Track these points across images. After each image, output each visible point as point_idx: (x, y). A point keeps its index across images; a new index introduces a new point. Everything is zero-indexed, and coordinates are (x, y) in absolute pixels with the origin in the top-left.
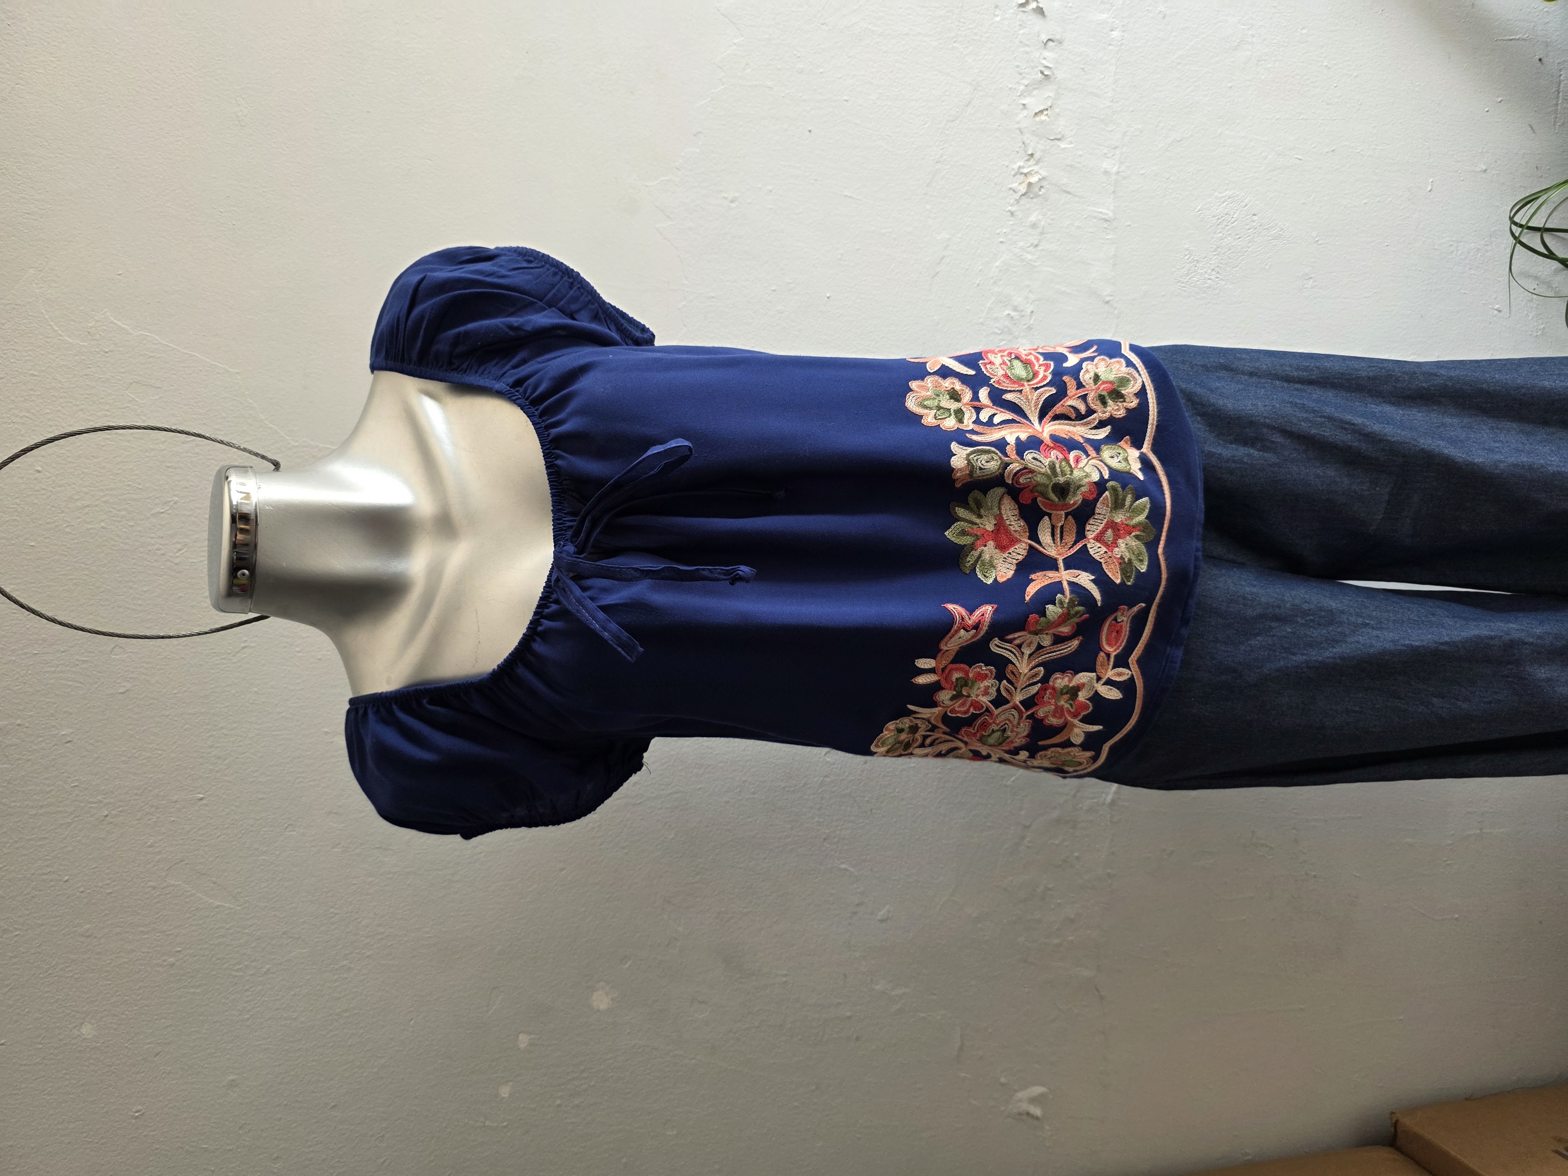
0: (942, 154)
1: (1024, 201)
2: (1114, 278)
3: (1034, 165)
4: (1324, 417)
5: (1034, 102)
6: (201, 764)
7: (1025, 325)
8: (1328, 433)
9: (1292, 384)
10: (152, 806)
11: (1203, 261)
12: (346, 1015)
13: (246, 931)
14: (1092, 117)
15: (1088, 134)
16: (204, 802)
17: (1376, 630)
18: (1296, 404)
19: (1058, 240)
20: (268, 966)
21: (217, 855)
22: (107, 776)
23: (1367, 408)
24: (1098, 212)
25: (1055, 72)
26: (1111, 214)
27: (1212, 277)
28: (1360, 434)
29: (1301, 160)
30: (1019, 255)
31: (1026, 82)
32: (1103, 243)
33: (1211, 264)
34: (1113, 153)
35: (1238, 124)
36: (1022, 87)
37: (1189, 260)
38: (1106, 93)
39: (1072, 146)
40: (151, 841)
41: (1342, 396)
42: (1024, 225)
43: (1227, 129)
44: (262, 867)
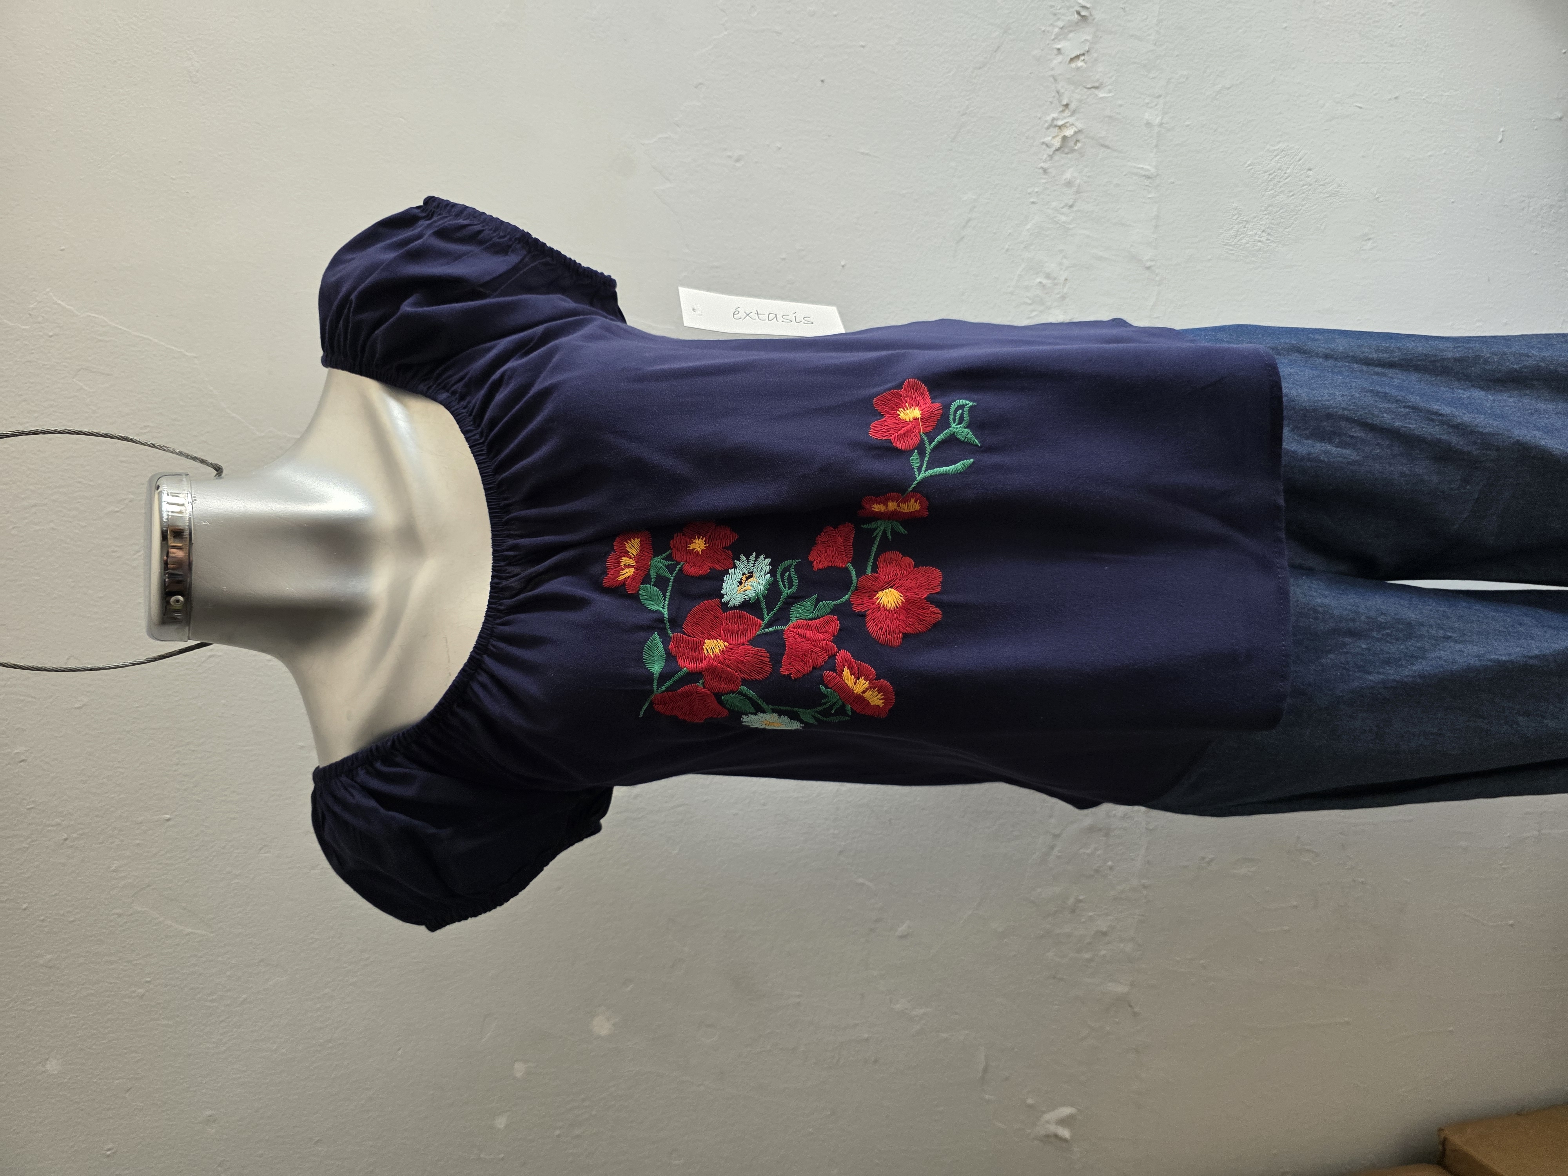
0: (968, 106)
1: (1057, 157)
2: (1156, 240)
3: (1068, 116)
4: (1409, 407)
5: (1070, 46)
6: (166, 783)
7: (1058, 294)
8: (1414, 425)
9: (1371, 368)
10: (115, 828)
11: (1252, 222)
12: (330, 1045)
13: (220, 959)
14: (1135, 63)
15: (1129, 81)
16: (170, 823)
17: (1459, 643)
18: (1378, 392)
19: (1095, 200)
20: (244, 996)
21: (186, 879)
22: (65, 797)
23: (1454, 394)
24: (1138, 168)
25: (1094, 12)
26: (1153, 170)
27: (1262, 239)
28: (1449, 426)
29: (1360, 108)
30: (1052, 216)
31: (1060, 24)
32: (1144, 203)
33: (1261, 225)
34: (1155, 103)
35: (1294, 68)
36: (1056, 30)
37: (1238, 221)
38: (1149, 35)
39: (1110, 95)
40: (115, 865)
41: (1426, 380)
42: (1057, 183)
43: (1281, 74)
44: (236, 891)
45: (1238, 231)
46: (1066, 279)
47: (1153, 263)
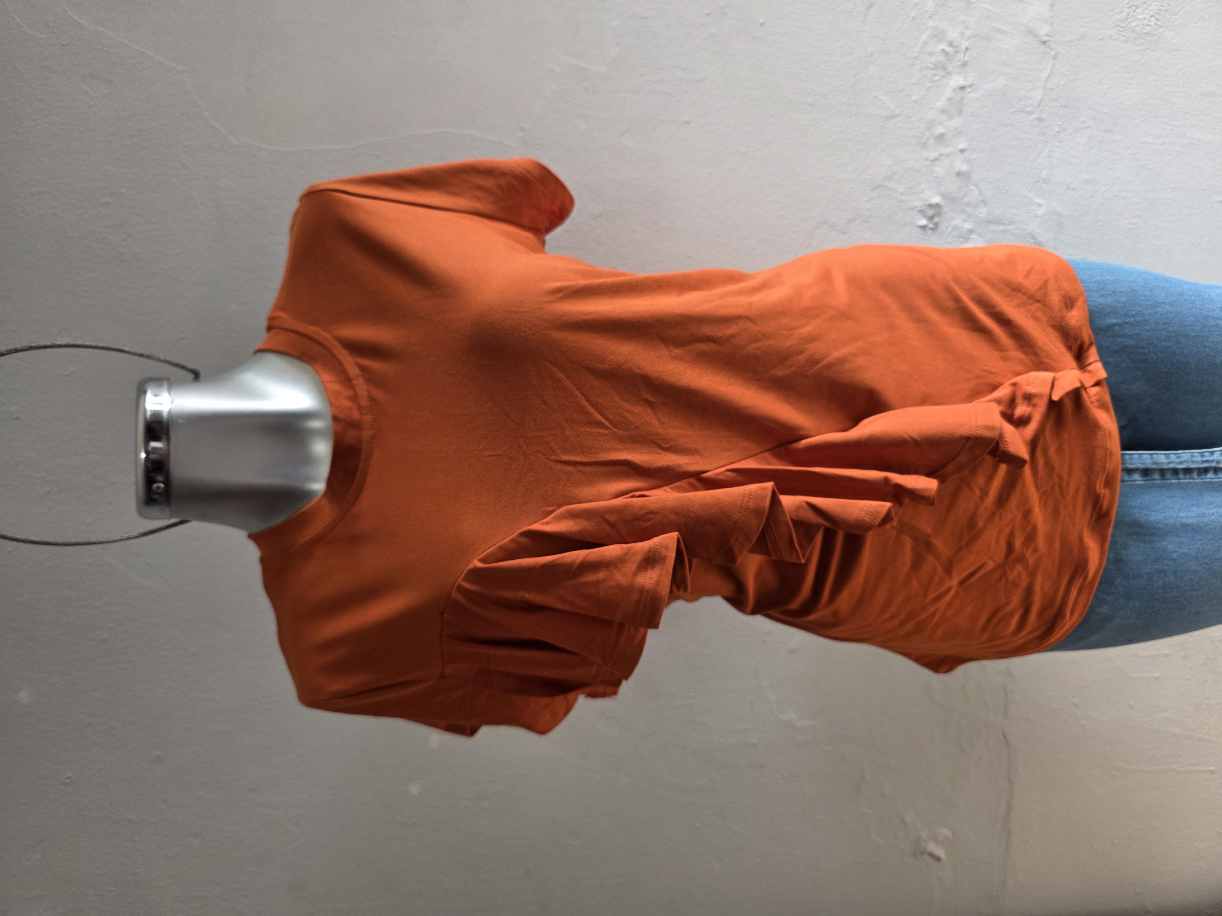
2: (1052, 18)
7: (958, 61)
11: (1142, 7)
27: (1150, 24)
33: (1150, 10)
37: (1128, 5)
45: (1128, 14)
46: (967, 49)
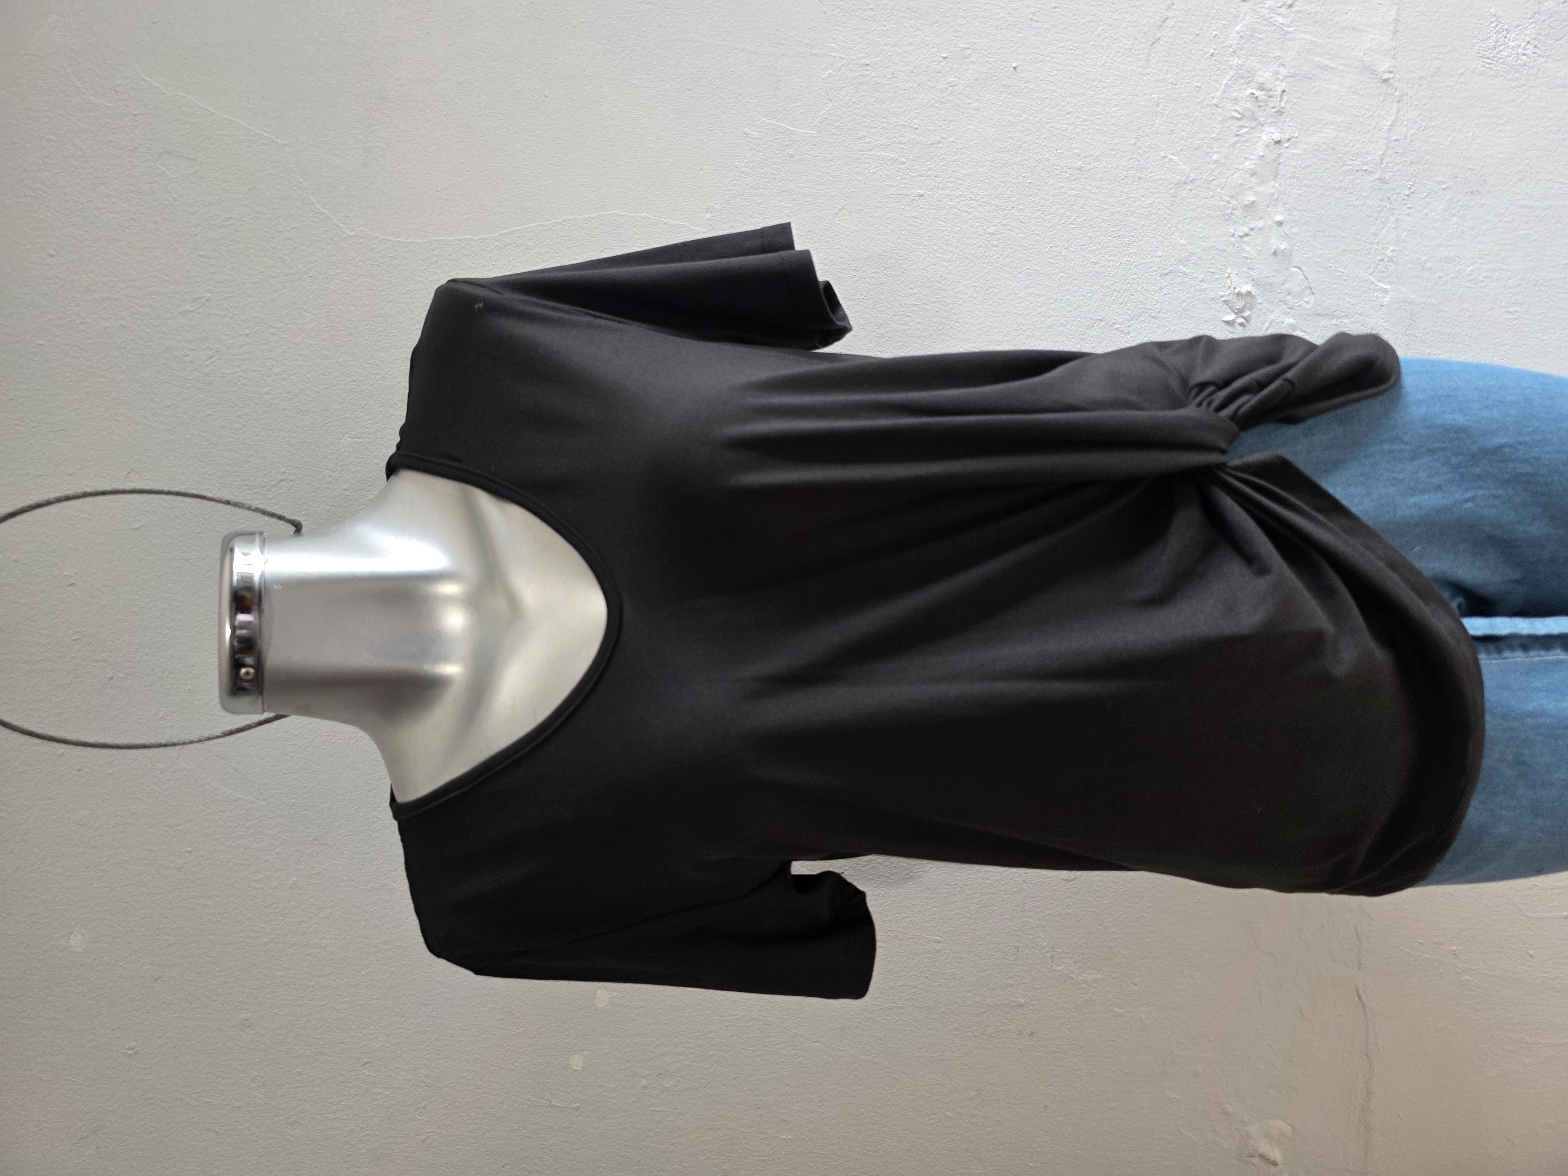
2: (1395, 49)
7: (1274, 108)
10: (165, 670)
11: (1515, 31)
13: (269, 832)
20: (294, 879)
22: (114, 630)
27: (1527, 53)
30: (1266, 17)
33: (1526, 35)
37: (1497, 29)
40: (162, 713)
45: (1497, 41)
46: (1284, 91)
47: (1391, 75)
